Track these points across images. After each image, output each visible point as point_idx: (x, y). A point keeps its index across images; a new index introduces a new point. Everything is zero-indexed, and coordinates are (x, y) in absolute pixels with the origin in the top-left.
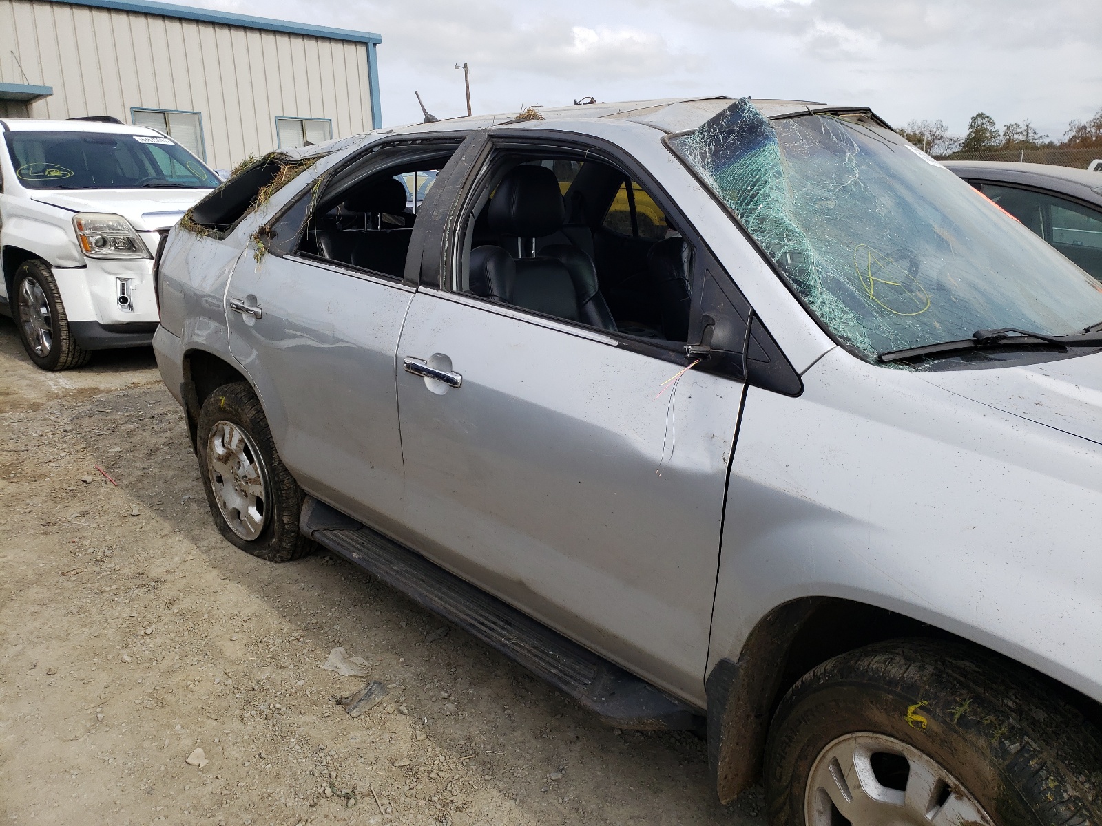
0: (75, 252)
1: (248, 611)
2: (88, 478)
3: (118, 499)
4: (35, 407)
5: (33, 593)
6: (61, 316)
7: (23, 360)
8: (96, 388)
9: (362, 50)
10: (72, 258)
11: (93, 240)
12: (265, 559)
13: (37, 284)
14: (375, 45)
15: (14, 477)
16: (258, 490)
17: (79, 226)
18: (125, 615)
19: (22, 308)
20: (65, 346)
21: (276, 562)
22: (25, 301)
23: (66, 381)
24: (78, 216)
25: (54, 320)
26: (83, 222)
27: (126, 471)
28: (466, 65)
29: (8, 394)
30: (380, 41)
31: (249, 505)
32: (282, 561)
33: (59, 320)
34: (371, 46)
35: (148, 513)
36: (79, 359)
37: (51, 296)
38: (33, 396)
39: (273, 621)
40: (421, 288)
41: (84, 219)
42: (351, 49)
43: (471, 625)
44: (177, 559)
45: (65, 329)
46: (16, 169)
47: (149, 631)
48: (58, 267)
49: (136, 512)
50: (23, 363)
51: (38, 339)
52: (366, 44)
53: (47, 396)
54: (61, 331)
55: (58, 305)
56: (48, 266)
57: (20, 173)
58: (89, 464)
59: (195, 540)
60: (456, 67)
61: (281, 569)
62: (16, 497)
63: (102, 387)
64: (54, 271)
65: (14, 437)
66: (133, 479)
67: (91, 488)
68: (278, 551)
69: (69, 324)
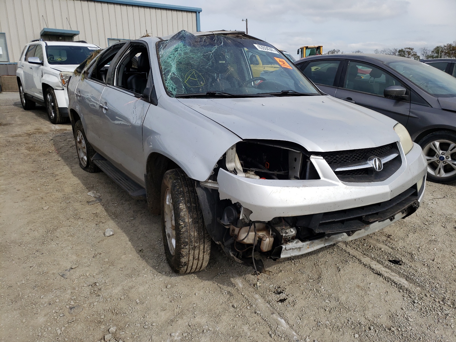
0: (61, 85)
1: (76, 183)
2: (51, 151)
3: (56, 157)
4: (45, 133)
5: (22, 175)
6: (56, 106)
7: (48, 121)
8: (66, 129)
9: (194, 14)
10: (59, 87)
11: (65, 81)
12: (88, 172)
13: (50, 95)
14: (199, 12)
15: (31, 150)
16: (85, 150)
17: (62, 76)
18: (43, 181)
19: (47, 103)
20: (58, 115)
21: (91, 173)
22: (48, 101)
23: (57, 127)
24: (62, 73)
25: (55, 107)
26: (62, 75)
27: (63, 150)
28: (247, 19)
29: (39, 129)
30: (201, 11)
31: (85, 156)
32: (92, 173)
33: (56, 107)
34: (197, 13)
35: (62, 160)
36: (63, 120)
37: (54, 99)
38: (45, 130)
39: (82, 185)
40: (107, 85)
41: (63, 74)
42: (190, 14)
43: (117, 179)
44: (64, 170)
45: (58, 110)
46: (47, 58)
47: (48, 185)
48: (56, 90)
49: (59, 160)
50: (48, 122)
51: (51, 114)
52: (196, 12)
53: (50, 131)
54: (56, 110)
55: (56, 102)
56: (53, 89)
57: (48, 59)
58: (53, 148)
59: (71, 167)
60: (243, 20)
61: (91, 174)
62: (29, 155)
63: (68, 129)
64: (55, 90)
65: (36, 140)
66: (63, 152)
67: (51, 154)
68: (91, 169)
69: (59, 108)
